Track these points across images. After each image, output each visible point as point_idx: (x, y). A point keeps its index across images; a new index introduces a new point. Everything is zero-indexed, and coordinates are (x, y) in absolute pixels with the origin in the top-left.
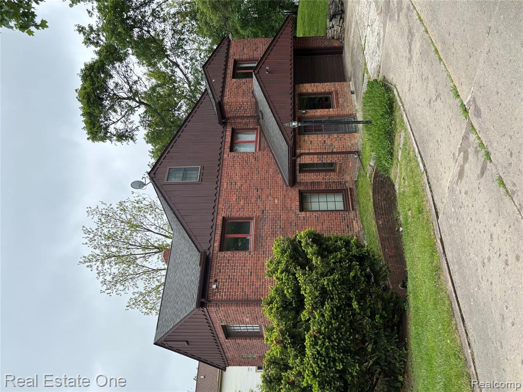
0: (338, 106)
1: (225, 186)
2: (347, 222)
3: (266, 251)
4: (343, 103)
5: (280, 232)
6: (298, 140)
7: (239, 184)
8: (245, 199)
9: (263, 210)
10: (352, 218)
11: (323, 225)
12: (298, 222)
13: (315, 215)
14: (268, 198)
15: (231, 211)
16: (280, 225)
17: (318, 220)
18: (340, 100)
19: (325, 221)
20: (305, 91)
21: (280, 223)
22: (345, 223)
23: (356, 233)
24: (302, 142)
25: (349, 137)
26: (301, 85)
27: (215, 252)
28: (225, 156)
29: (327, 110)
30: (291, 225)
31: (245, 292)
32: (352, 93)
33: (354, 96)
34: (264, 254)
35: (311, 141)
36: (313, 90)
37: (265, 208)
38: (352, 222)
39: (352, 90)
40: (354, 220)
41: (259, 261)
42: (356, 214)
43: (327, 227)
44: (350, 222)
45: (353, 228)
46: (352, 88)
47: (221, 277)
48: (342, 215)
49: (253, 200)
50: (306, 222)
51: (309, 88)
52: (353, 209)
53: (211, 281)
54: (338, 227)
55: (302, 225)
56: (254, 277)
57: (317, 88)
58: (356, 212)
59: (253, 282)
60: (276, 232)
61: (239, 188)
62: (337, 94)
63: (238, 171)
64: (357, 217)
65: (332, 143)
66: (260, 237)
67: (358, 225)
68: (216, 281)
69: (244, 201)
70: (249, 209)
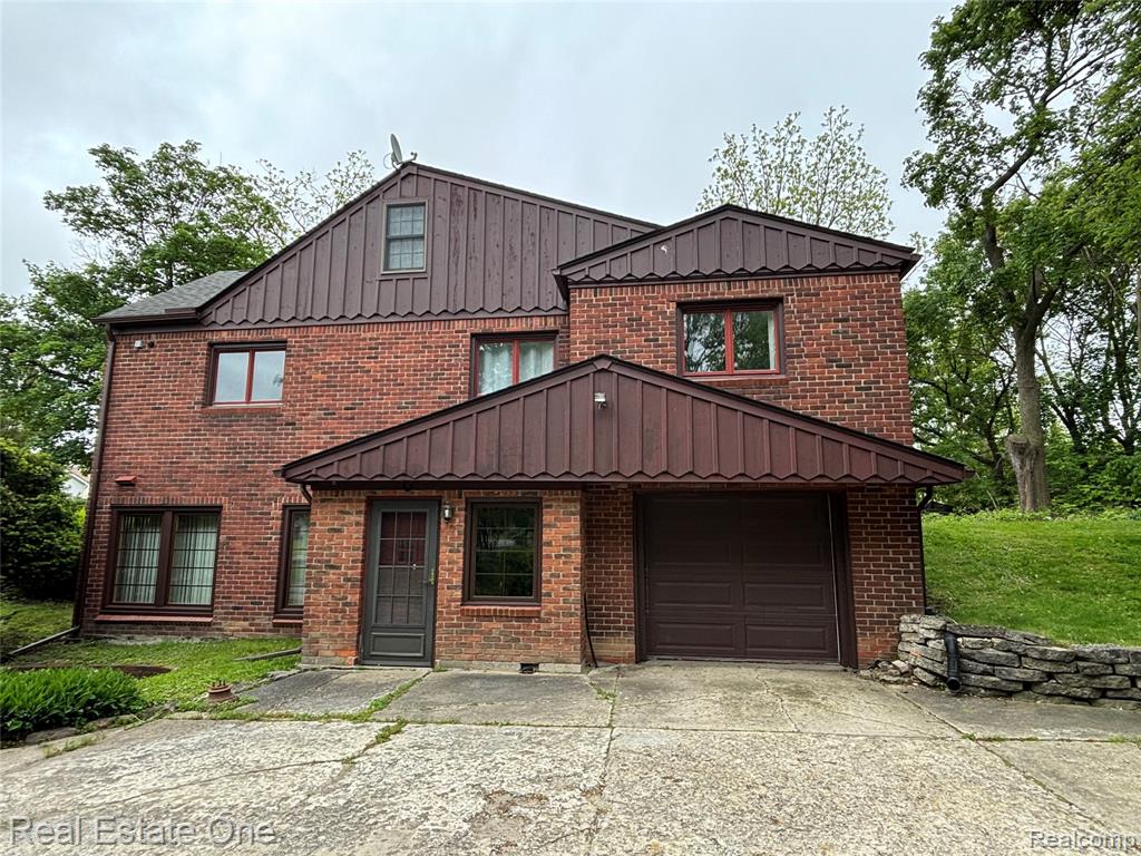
0: (471, 615)
1: (369, 335)
2: (246, 608)
3: (198, 435)
4: (482, 633)
5: (237, 462)
6: (348, 494)
7: (370, 365)
8: (329, 384)
9: (294, 424)
10: (257, 621)
11: (244, 553)
12: (258, 500)
13: (271, 538)
14: (325, 433)
15: (298, 356)
16: (253, 462)
17: (257, 544)
18: (497, 626)
19: (254, 558)
20: (547, 518)
21: (259, 462)
22: (244, 603)
23: (220, 624)
24: (338, 507)
25: (342, 635)
26: (576, 507)
27: (209, 336)
28: (459, 325)
29: (457, 581)
30: (252, 485)
31: (125, 401)
32: (528, 667)
33: (514, 670)
34: (192, 430)
35: (339, 531)
36: (549, 544)
37: (301, 429)
38: (245, 620)
39: (541, 667)
40: (251, 625)
41: (180, 421)
42: (263, 631)
43: (239, 563)
44: (247, 614)
45: (232, 619)
46: (547, 670)
47: (158, 353)
48: (266, 599)
49: (323, 401)
50: (256, 519)
51: (561, 532)
52: (275, 625)
53: (153, 336)
54: (238, 588)
55: (249, 508)
56: (150, 413)
57: (558, 557)
58: (270, 631)
59: (141, 413)
60: (238, 453)
61: (359, 367)
62: (524, 617)
63: (411, 359)
64: (256, 631)
65: (325, 586)
66: (230, 421)
67: (238, 631)
68: (152, 345)
69: (323, 382)
70: (302, 392)
